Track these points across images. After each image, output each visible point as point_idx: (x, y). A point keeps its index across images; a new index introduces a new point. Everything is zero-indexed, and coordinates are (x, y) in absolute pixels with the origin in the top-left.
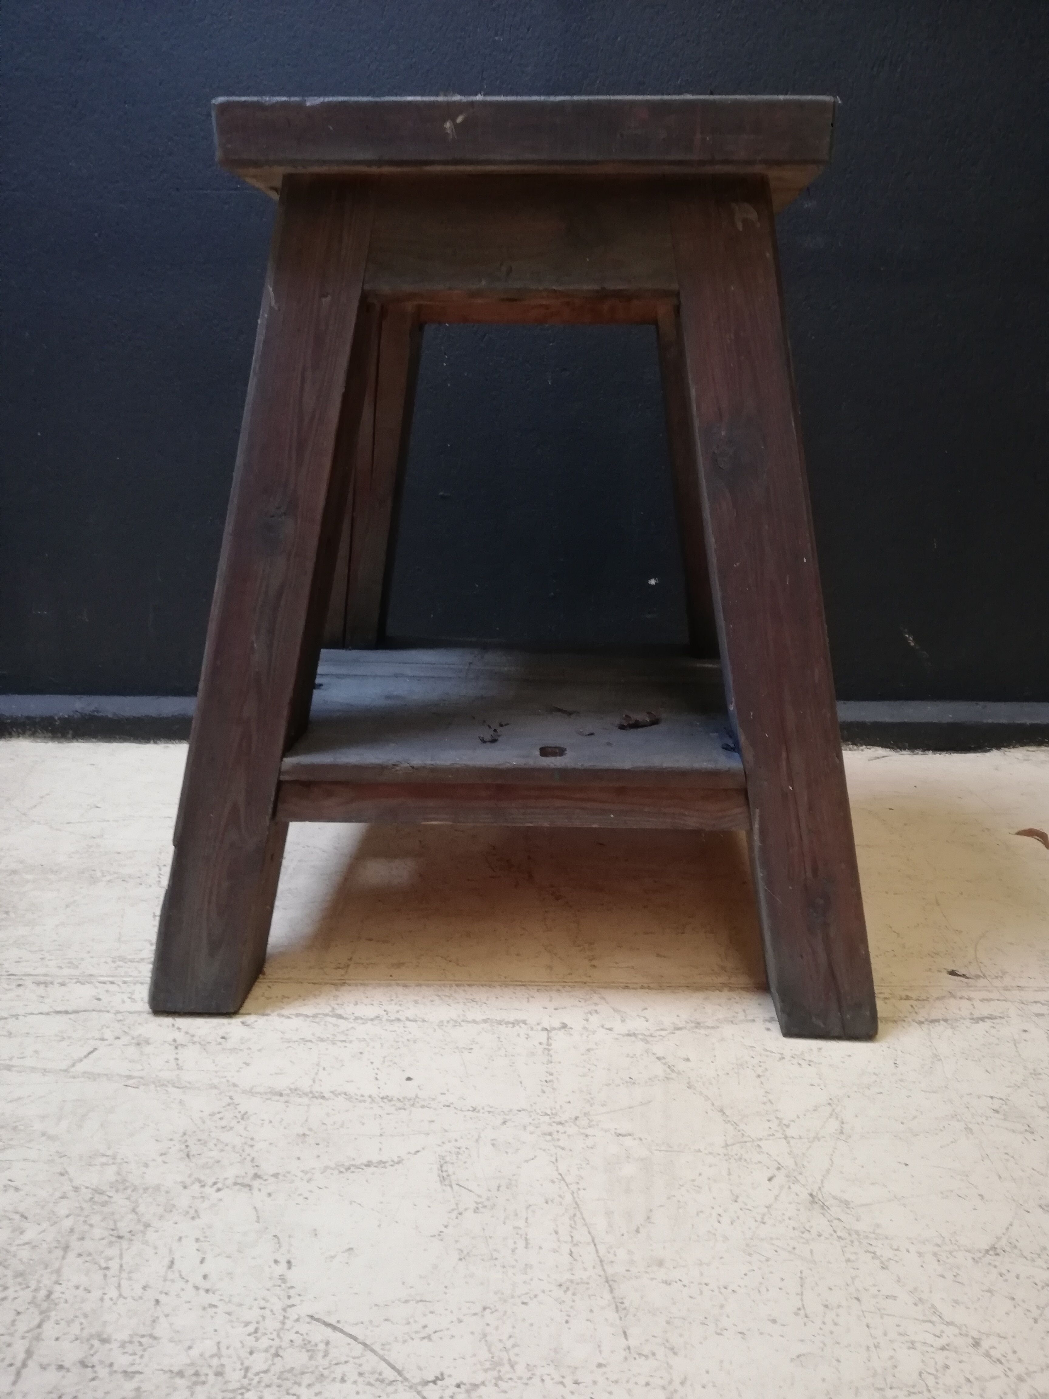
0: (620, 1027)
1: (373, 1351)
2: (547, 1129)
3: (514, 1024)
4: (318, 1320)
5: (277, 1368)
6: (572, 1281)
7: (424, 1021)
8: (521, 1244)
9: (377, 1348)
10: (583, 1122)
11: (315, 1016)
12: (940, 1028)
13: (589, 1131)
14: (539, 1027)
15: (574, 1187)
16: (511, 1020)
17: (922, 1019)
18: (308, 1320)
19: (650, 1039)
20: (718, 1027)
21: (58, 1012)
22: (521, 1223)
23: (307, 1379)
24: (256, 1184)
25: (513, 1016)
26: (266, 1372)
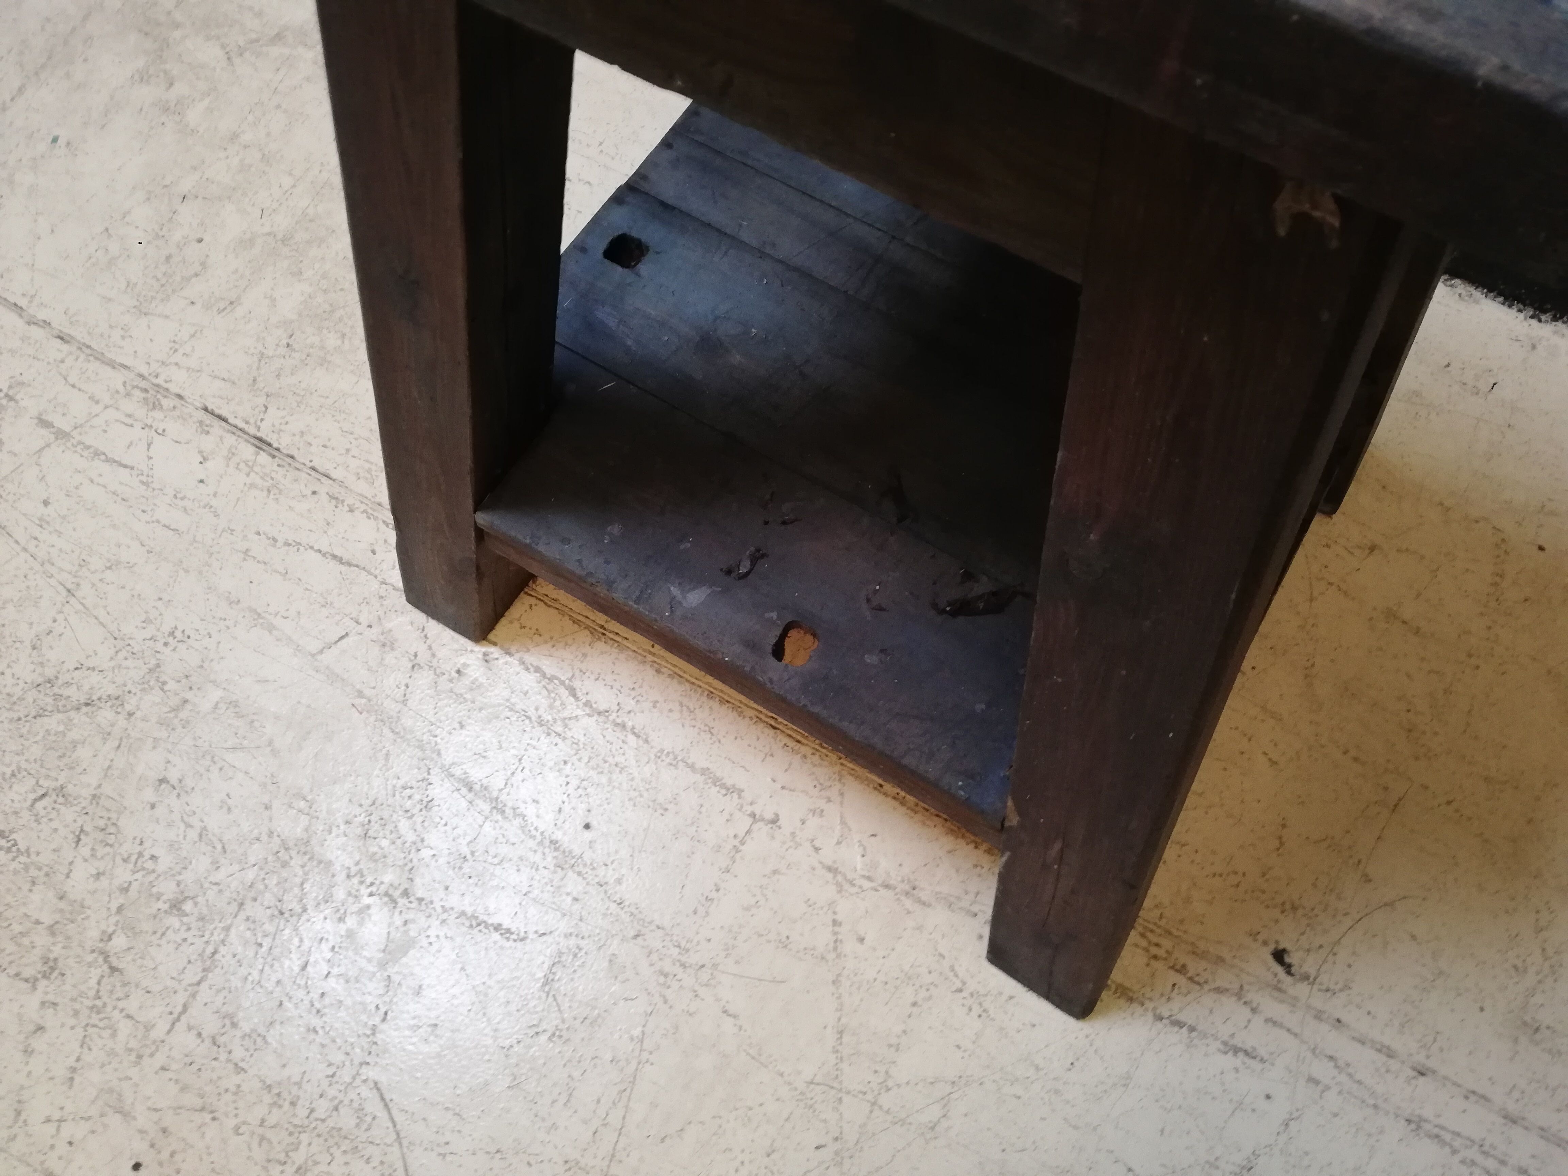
0: (828, 855)
1: (400, 1144)
2: (667, 966)
3: (729, 790)
4: (378, 1089)
5: (331, 1123)
6: (577, 1163)
7: (646, 741)
8: (563, 1099)
9: (405, 1143)
10: (704, 975)
11: (551, 679)
12: (1175, 1037)
13: (702, 991)
14: (749, 809)
15: (645, 1056)
16: (729, 782)
17: (1166, 1014)
18: (372, 1085)
19: (846, 886)
20: (929, 905)
21: (334, 557)
22: (576, 1074)
23: (346, 1145)
24: (402, 901)
25: (736, 778)
26: (323, 1121)
